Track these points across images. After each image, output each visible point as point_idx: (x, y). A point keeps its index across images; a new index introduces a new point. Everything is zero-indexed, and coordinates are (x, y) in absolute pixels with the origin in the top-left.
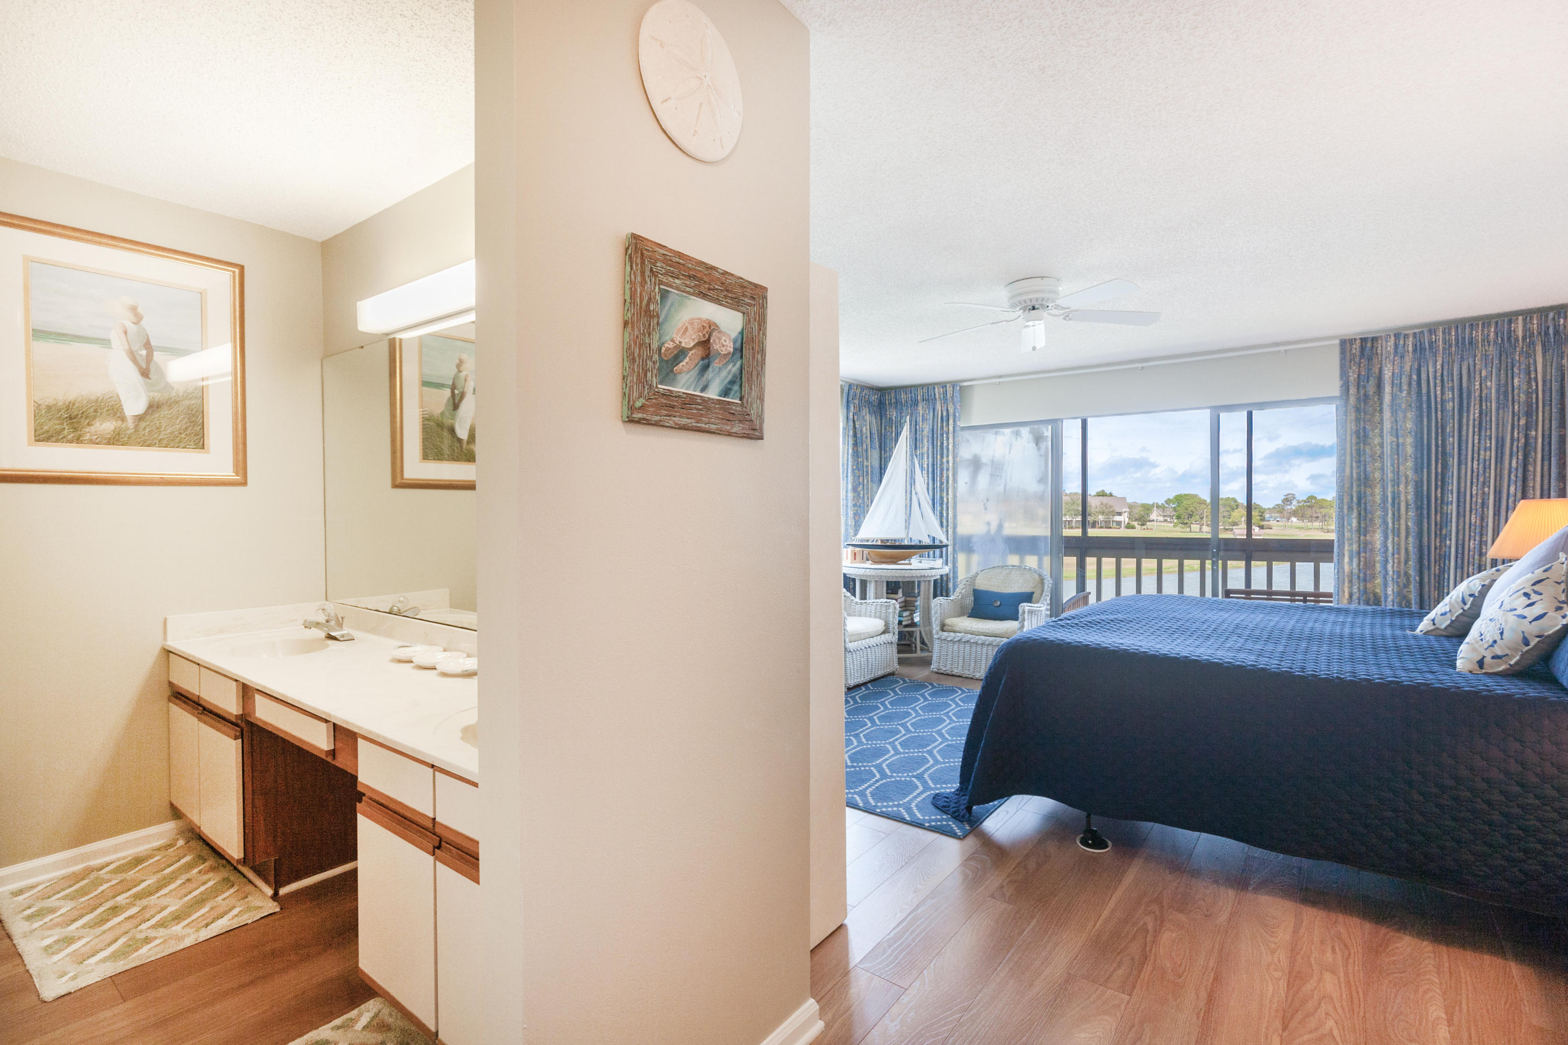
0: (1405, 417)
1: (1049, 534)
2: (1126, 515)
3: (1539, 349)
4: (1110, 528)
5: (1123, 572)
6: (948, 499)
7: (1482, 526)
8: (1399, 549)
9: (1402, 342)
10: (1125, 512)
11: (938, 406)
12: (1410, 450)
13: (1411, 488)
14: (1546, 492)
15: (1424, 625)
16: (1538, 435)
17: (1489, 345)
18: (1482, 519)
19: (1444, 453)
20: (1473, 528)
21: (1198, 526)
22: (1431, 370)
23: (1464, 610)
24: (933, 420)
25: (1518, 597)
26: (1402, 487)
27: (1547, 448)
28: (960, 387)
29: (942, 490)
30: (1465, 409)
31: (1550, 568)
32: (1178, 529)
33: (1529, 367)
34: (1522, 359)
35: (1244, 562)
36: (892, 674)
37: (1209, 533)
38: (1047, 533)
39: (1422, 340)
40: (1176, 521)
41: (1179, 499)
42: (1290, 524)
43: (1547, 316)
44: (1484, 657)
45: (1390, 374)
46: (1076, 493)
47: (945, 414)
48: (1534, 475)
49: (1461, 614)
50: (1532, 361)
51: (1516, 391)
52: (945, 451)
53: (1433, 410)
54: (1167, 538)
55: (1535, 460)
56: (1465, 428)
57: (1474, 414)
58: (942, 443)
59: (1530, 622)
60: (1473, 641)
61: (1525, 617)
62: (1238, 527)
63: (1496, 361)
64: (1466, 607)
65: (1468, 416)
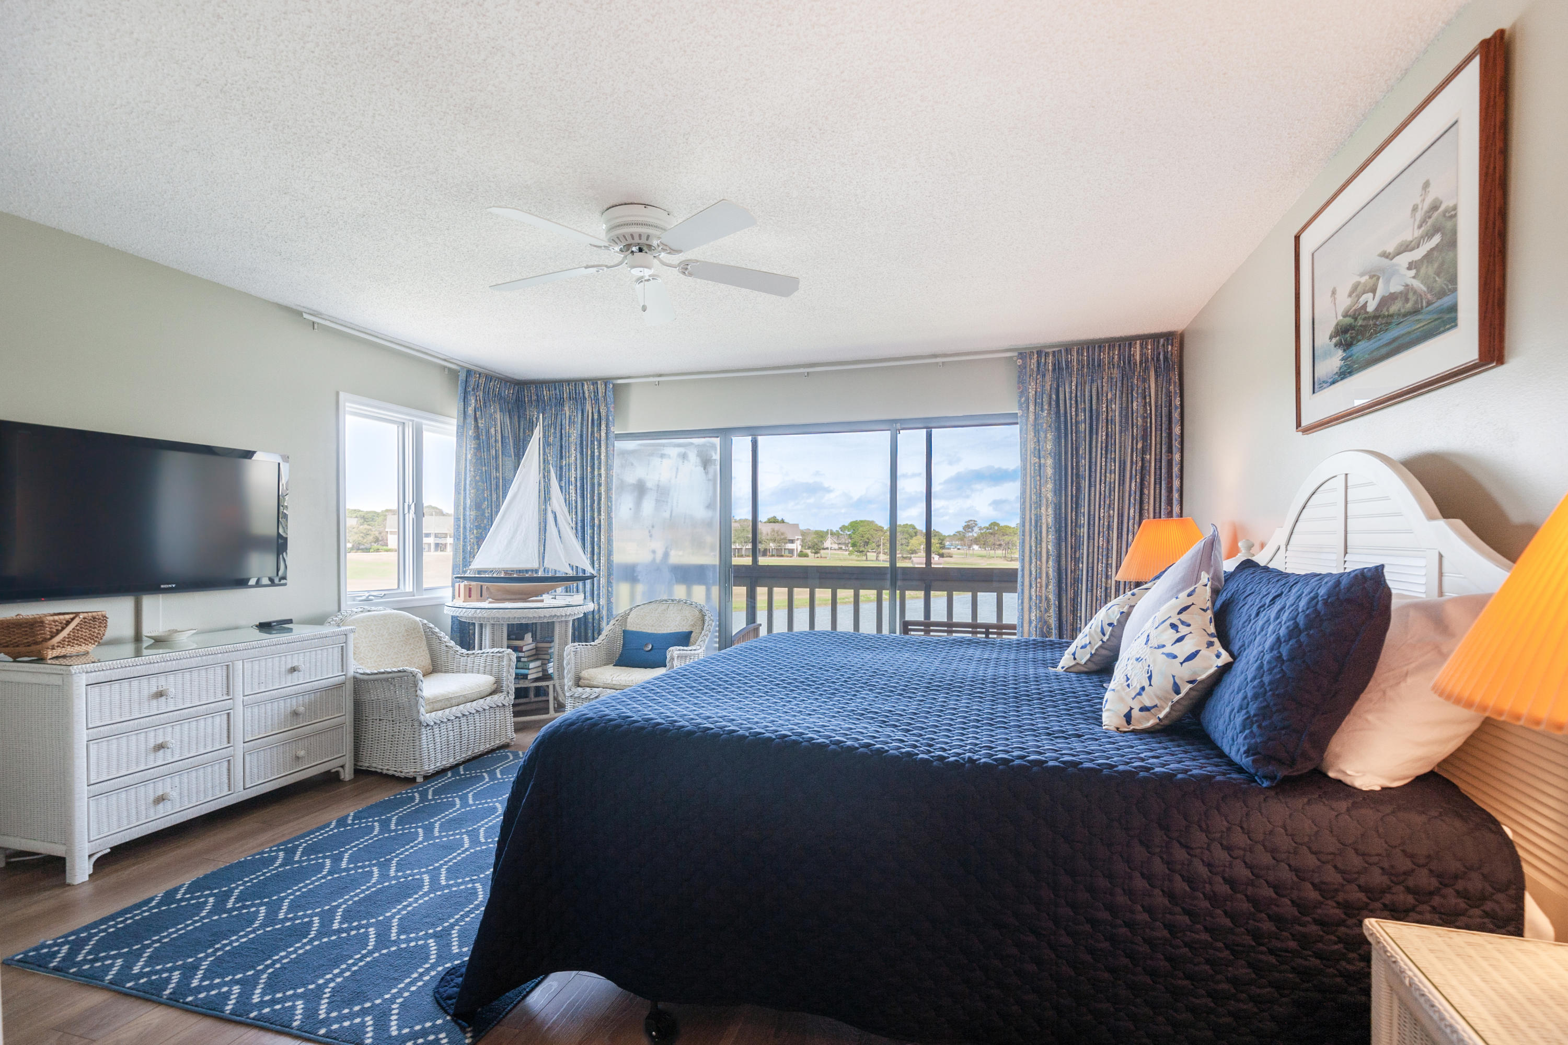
0: (1046, 437)
1: (717, 563)
2: (799, 542)
3: (1152, 374)
4: (782, 556)
5: (795, 603)
6: (600, 521)
7: (1108, 549)
8: (1040, 573)
9: (1043, 360)
10: (798, 539)
11: (588, 407)
12: (1050, 471)
13: (1050, 511)
14: (1157, 515)
15: (1066, 660)
16: (1151, 457)
17: (1114, 368)
18: (1108, 542)
19: (1078, 475)
20: (1100, 550)
21: (875, 554)
22: (1067, 390)
23: (1103, 642)
24: (582, 424)
25: (1165, 630)
26: (1043, 508)
27: (1158, 472)
28: (614, 385)
29: (592, 510)
30: (1094, 431)
31: (1194, 591)
32: (853, 557)
33: (1145, 392)
34: (1139, 384)
35: (923, 593)
36: (505, 746)
37: (886, 561)
38: (716, 561)
39: (1060, 360)
40: (851, 548)
41: (854, 526)
42: (971, 552)
43: (1158, 342)
44: (1131, 709)
45: (1034, 392)
46: (746, 520)
47: (596, 417)
48: (1149, 499)
49: (1101, 647)
50: (1147, 386)
51: (1135, 414)
52: (596, 462)
53: (1069, 432)
54: (842, 567)
55: (1149, 484)
56: (1094, 450)
57: (1102, 436)
58: (593, 452)
59: (1181, 663)
60: (1119, 688)
61: (1175, 657)
62: (917, 555)
63: (1119, 384)
64: (1105, 639)
65: (1097, 439)
